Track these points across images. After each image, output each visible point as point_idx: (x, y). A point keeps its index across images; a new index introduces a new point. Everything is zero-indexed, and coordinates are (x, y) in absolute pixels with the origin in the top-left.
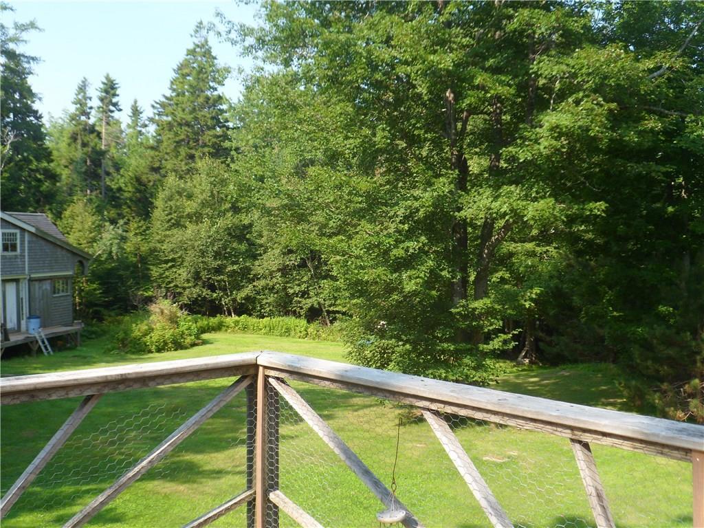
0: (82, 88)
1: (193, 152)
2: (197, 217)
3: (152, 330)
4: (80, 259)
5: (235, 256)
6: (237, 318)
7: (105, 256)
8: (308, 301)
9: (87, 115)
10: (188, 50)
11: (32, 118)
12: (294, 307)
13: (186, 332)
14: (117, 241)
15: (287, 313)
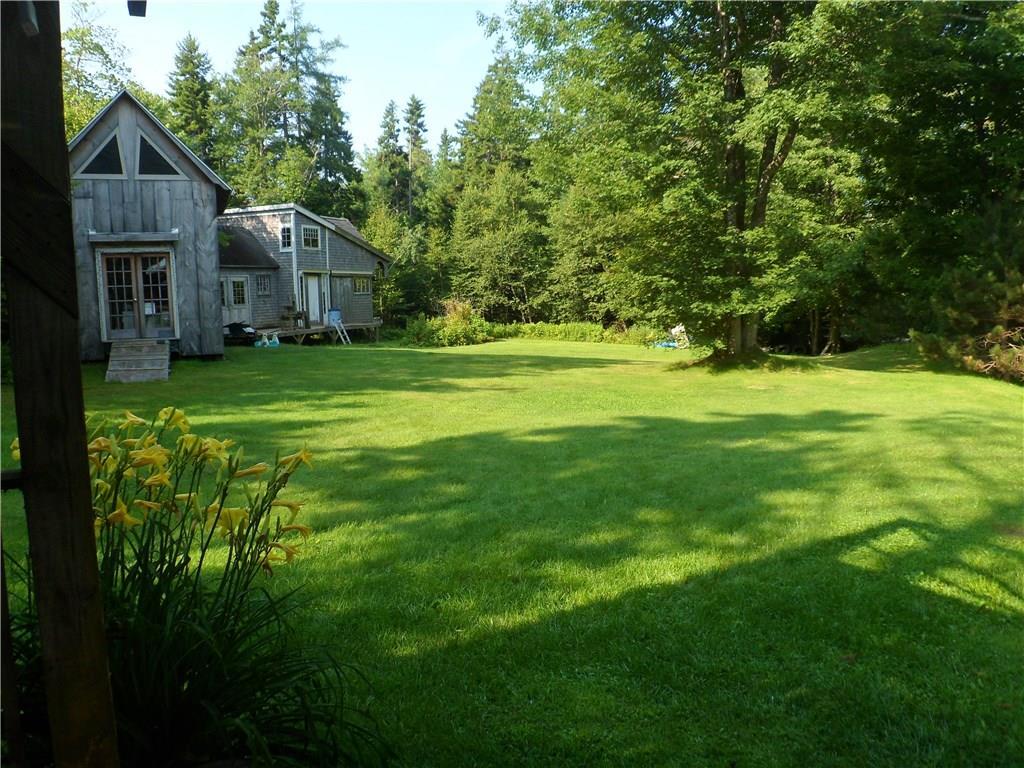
0: (390, 111)
1: (493, 166)
2: (494, 225)
3: (446, 325)
4: (380, 260)
5: (532, 263)
6: (533, 324)
7: (405, 260)
8: (604, 305)
9: (395, 138)
10: (490, 66)
11: (343, 140)
12: (590, 312)
13: (479, 329)
14: (415, 245)
15: (582, 320)
